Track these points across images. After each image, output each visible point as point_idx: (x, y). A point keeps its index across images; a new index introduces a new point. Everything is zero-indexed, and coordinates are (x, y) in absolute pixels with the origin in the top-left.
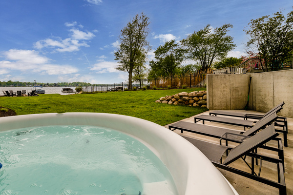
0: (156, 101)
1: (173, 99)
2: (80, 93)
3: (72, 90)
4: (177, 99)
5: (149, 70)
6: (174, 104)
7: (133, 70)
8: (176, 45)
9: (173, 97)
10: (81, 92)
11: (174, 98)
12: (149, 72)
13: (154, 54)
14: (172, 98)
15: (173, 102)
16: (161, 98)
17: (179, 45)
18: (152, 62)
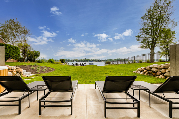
0: (133, 72)
4: (148, 70)
6: (144, 74)
9: (145, 69)
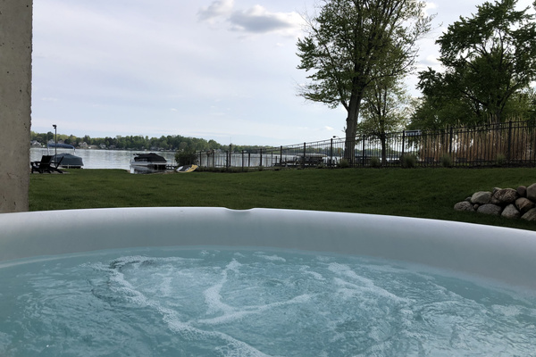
0: (457, 206)
1: (523, 201)
2: (189, 170)
3: (162, 159)
5: (414, 103)
6: (526, 216)
7: (362, 101)
8: (518, 16)
9: (521, 194)
10: (194, 167)
11: (524, 195)
12: (413, 111)
13: (439, 46)
14: (518, 196)
15: (523, 211)
16: (476, 196)
17: (528, 17)
18: (428, 75)
